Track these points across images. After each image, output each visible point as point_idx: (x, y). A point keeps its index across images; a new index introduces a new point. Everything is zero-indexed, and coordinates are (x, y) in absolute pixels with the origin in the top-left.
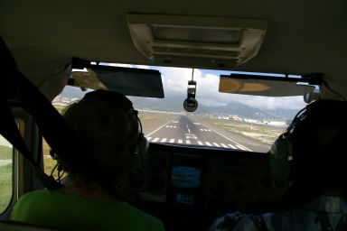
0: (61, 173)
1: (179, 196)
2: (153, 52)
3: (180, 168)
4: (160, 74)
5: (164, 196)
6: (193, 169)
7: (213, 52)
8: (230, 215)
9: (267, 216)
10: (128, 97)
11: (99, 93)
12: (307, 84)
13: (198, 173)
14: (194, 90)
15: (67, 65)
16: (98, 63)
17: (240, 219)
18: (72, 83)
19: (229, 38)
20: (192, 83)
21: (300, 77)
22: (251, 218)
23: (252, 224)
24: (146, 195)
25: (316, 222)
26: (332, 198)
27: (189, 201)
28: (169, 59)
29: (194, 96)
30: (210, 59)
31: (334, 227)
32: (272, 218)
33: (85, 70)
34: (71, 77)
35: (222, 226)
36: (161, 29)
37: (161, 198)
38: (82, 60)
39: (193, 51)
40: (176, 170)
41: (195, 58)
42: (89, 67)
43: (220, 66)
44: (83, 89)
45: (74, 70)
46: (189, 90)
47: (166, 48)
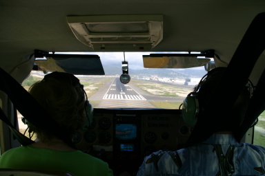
0: (31, 134)
1: (122, 146)
2: (91, 42)
3: (121, 125)
4: (99, 57)
5: (112, 147)
6: (131, 125)
7: (133, 39)
8: (155, 153)
9: (180, 151)
10: (76, 76)
11: (54, 74)
12: (204, 57)
13: (134, 128)
14: (127, 67)
15: (31, 56)
16: (54, 52)
17: (161, 155)
18: (36, 68)
19: (141, 29)
20: (125, 62)
21: (199, 53)
22: (169, 153)
23: (170, 157)
24: (98, 147)
25: (213, 151)
26: (224, 135)
27: (130, 149)
28: (103, 46)
29: (127, 72)
30: (132, 44)
31: (225, 154)
32: (184, 152)
33: (45, 58)
34: (35, 64)
35: (150, 161)
36: (92, 26)
37: (109, 149)
38: (42, 51)
39: (119, 39)
40: (118, 127)
41: (122, 44)
42: (48, 56)
43: (141, 49)
44: (45, 72)
45: (37, 59)
46: (123, 68)
47: (100, 38)
